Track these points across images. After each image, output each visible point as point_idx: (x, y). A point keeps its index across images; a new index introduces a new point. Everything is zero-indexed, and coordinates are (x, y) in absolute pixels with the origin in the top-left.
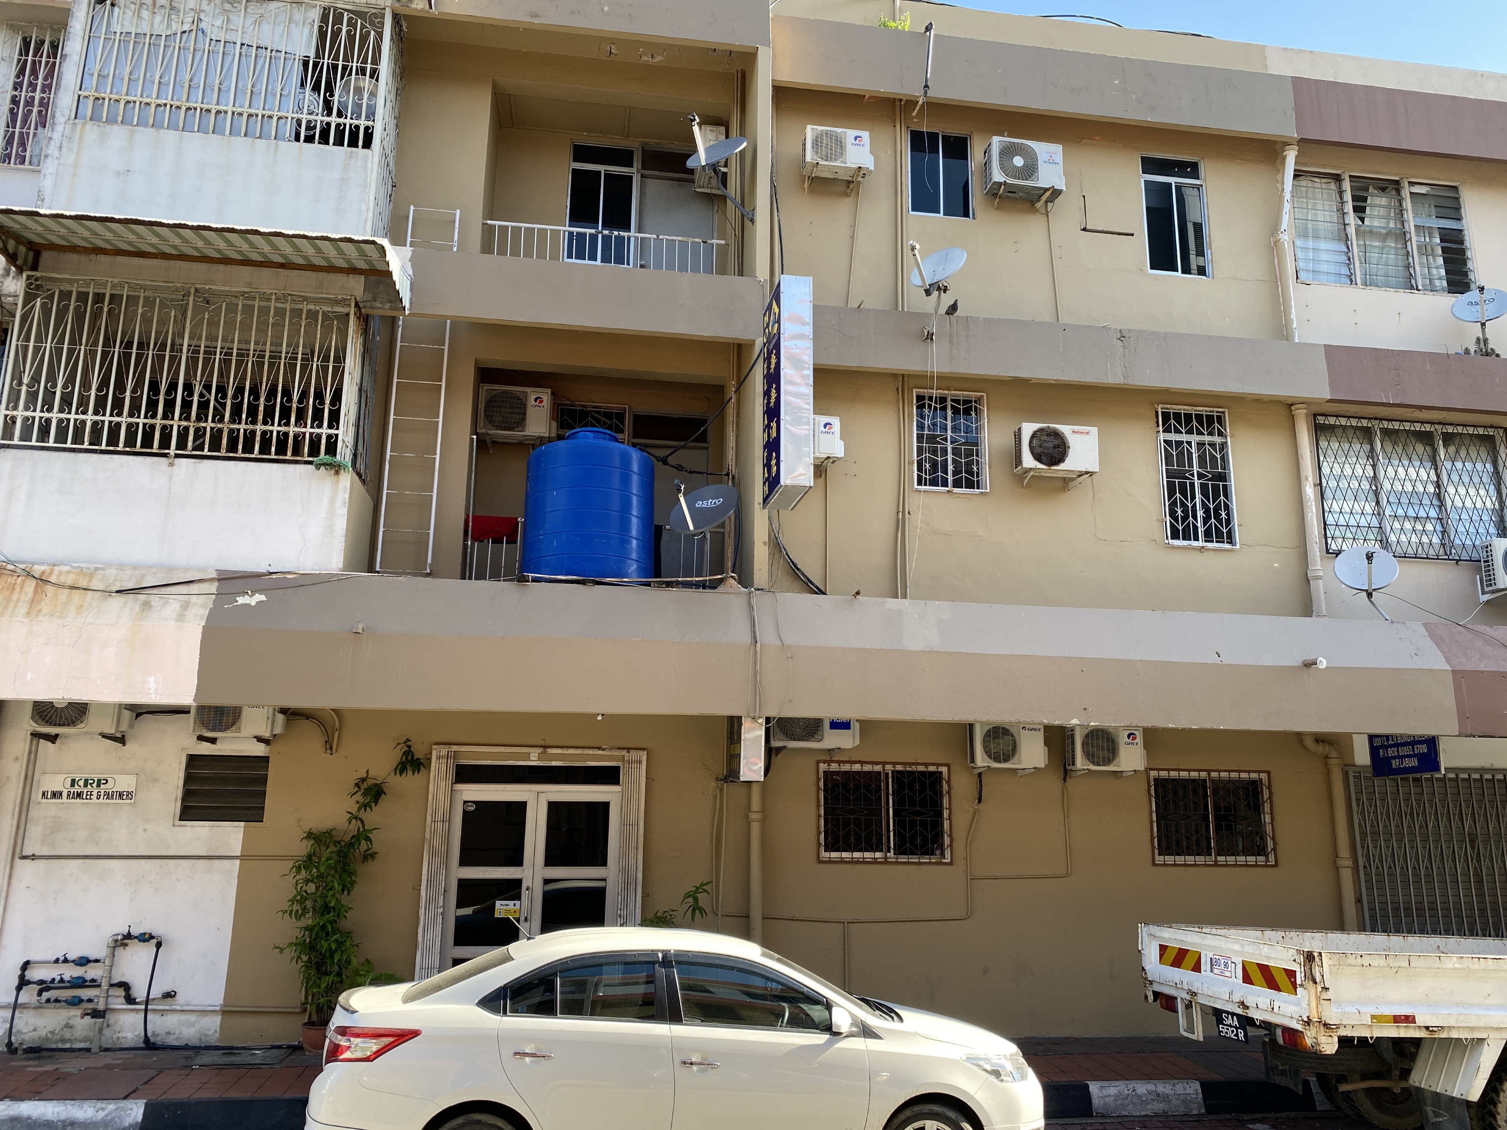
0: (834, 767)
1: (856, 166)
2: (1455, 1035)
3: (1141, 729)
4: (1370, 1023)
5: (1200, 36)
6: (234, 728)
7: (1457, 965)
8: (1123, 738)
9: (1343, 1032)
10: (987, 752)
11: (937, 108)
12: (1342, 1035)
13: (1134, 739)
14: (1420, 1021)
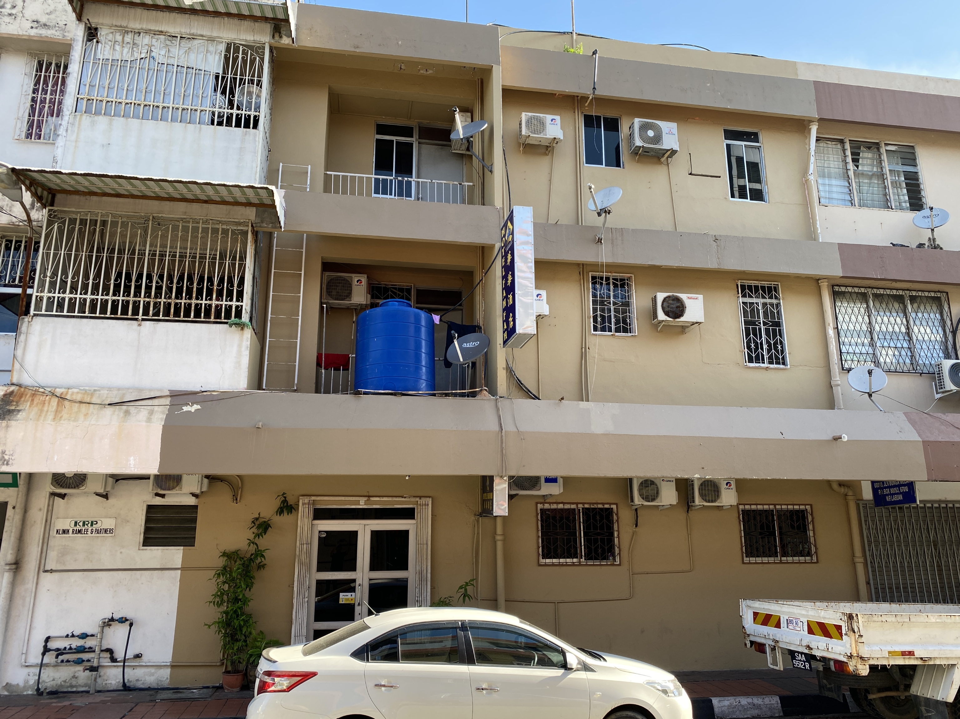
0: (547, 506)
1: (553, 137)
2: (938, 662)
3: (734, 480)
4: (888, 656)
5: (757, 56)
6: (177, 488)
7: (938, 620)
8: (723, 486)
9: (872, 662)
10: (641, 495)
11: (601, 101)
12: (871, 664)
13: (730, 486)
14: (917, 655)
